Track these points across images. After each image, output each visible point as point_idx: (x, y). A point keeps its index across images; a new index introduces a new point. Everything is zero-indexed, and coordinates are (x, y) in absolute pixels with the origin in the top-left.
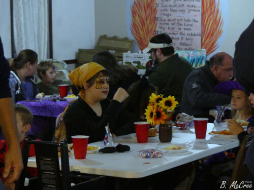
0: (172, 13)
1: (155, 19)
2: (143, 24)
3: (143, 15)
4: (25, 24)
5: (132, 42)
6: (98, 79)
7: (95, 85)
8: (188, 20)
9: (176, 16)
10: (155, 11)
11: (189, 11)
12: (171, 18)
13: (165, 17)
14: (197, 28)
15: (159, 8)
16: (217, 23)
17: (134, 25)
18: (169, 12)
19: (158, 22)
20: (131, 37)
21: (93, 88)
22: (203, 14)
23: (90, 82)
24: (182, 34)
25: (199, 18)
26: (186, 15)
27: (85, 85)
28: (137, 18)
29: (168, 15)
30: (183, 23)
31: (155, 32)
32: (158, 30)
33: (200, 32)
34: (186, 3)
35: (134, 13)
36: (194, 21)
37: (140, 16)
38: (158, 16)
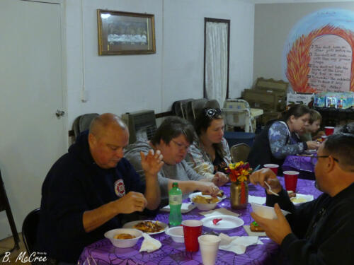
0: (324, 61)
1: (309, 65)
2: (297, 69)
3: (298, 62)
5: (287, 84)
8: (339, 68)
9: (326, 63)
10: (308, 59)
11: (340, 60)
12: (323, 65)
13: (318, 65)
14: (347, 74)
15: (312, 57)
17: (289, 70)
18: (321, 60)
19: (311, 69)
20: (286, 80)
22: (353, 62)
24: (332, 78)
25: (349, 66)
26: (337, 63)
28: (292, 64)
29: (320, 63)
30: (334, 69)
31: (308, 77)
32: (310, 74)
33: (349, 77)
34: (337, 53)
35: (289, 60)
36: (345, 68)
37: (294, 63)
38: (311, 63)
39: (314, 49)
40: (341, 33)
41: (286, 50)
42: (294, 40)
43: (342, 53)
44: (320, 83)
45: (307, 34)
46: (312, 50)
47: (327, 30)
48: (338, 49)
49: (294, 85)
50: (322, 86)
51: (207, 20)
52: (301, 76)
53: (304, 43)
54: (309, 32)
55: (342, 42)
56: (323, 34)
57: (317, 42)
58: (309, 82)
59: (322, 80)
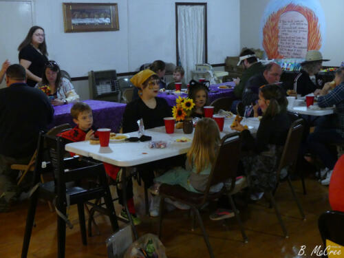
0: (289, 33)
1: (278, 37)
2: (270, 40)
3: (270, 34)
4: (186, 40)
5: (262, 52)
6: (150, 82)
7: (148, 86)
8: (299, 38)
9: (290, 35)
10: (278, 32)
11: (300, 31)
12: (288, 36)
13: (285, 36)
14: (305, 43)
15: (280, 30)
16: (318, 39)
17: (264, 41)
18: (286, 32)
19: (280, 39)
20: (262, 49)
21: (147, 89)
22: (309, 33)
23: (145, 84)
24: (295, 47)
25: (306, 36)
26: (298, 35)
27: (142, 87)
28: (266, 36)
29: (286, 34)
30: (295, 39)
31: (278, 46)
32: (279, 44)
33: (306, 45)
34: (298, 26)
35: (264, 33)
36: (303, 38)
37: (268, 35)
38: (280, 34)
39: (281, 23)
40: (300, 9)
41: (262, 25)
42: (268, 17)
43: (301, 26)
44: (286, 51)
45: (276, 12)
46: (280, 24)
47: (291, 8)
48: (298, 22)
49: (268, 52)
50: (288, 53)
51: (177, 4)
52: (273, 45)
53: (274, 18)
54: (278, 9)
55: (301, 17)
56: (288, 11)
57: (284, 17)
58: (279, 50)
59: (287, 48)
